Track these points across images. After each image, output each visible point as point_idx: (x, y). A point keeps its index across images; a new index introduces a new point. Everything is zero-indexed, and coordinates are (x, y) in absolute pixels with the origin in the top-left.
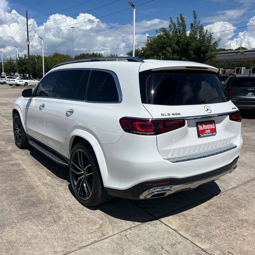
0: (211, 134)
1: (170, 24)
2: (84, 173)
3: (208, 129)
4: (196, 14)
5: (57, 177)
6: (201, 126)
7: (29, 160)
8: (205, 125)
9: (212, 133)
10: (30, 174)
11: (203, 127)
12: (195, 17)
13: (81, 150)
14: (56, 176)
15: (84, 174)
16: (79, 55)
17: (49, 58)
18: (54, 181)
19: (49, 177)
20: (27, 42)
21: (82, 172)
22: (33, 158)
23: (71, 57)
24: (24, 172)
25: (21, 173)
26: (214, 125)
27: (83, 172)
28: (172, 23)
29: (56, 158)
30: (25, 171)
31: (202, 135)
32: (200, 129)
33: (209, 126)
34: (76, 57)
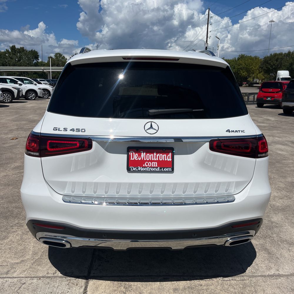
0: (157, 170)
3: (151, 161)
6: (137, 154)
8: (147, 153)
9: (160, 169)
11: (140, 155)
17: (233, 61)
20: (205, 44)
26: (170, 155)
31: (135, 169)
32: (131, 159)
33: (158, 155)
34: (265, 58)
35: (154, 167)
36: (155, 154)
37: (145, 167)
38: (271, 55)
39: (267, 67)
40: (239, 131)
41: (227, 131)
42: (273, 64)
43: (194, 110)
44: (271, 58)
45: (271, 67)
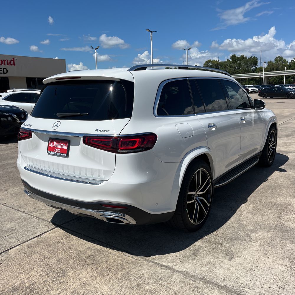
0: (59, 154)
3: (58, 148)
6: (52, 143)
8: (57, 142)
9: (61, 154)
11: (53, 144)
26: (67, 145)
31: (50, 152)
32: (50, 146)
33: (61, 145)
35: (58, 153)
36: (60, 144)
37: (54, 152)
40: (105, 131)
41: (96, 130)
43: (81, 114)
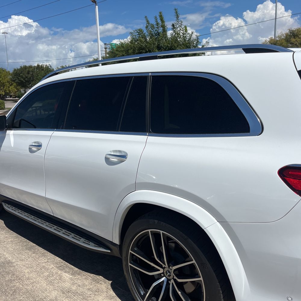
1: (146, 25)
2: (163, 273)
4: (178, 13)
5: (81, 271)
7: (9, 240)
10: (26, 271)
12: (177, 16)
13: (161, 232)
14: (76, 269)
15: (162, 275)
16: (19, 68)
18: (79, 282)
19: (65, 272)
21: (159, 270)
22: (15, 234)
23: (7, 71)
24: (12, 269)
25: (8, 273)
27: (161, 271)
28: (148, 24)
29: (66, 233)
30: (14, 266)
34: (15, 70)
38: (21, 67)
39: (19, 80)
42: (26, 76)
44: (22, 71)
45: (23, 79)
